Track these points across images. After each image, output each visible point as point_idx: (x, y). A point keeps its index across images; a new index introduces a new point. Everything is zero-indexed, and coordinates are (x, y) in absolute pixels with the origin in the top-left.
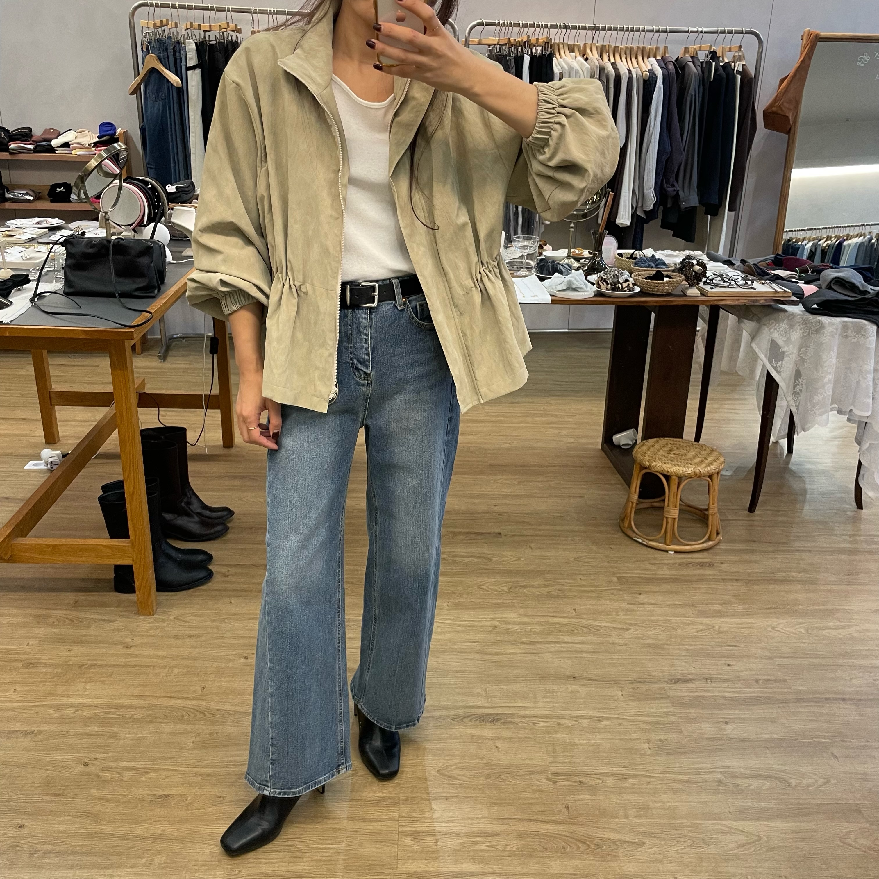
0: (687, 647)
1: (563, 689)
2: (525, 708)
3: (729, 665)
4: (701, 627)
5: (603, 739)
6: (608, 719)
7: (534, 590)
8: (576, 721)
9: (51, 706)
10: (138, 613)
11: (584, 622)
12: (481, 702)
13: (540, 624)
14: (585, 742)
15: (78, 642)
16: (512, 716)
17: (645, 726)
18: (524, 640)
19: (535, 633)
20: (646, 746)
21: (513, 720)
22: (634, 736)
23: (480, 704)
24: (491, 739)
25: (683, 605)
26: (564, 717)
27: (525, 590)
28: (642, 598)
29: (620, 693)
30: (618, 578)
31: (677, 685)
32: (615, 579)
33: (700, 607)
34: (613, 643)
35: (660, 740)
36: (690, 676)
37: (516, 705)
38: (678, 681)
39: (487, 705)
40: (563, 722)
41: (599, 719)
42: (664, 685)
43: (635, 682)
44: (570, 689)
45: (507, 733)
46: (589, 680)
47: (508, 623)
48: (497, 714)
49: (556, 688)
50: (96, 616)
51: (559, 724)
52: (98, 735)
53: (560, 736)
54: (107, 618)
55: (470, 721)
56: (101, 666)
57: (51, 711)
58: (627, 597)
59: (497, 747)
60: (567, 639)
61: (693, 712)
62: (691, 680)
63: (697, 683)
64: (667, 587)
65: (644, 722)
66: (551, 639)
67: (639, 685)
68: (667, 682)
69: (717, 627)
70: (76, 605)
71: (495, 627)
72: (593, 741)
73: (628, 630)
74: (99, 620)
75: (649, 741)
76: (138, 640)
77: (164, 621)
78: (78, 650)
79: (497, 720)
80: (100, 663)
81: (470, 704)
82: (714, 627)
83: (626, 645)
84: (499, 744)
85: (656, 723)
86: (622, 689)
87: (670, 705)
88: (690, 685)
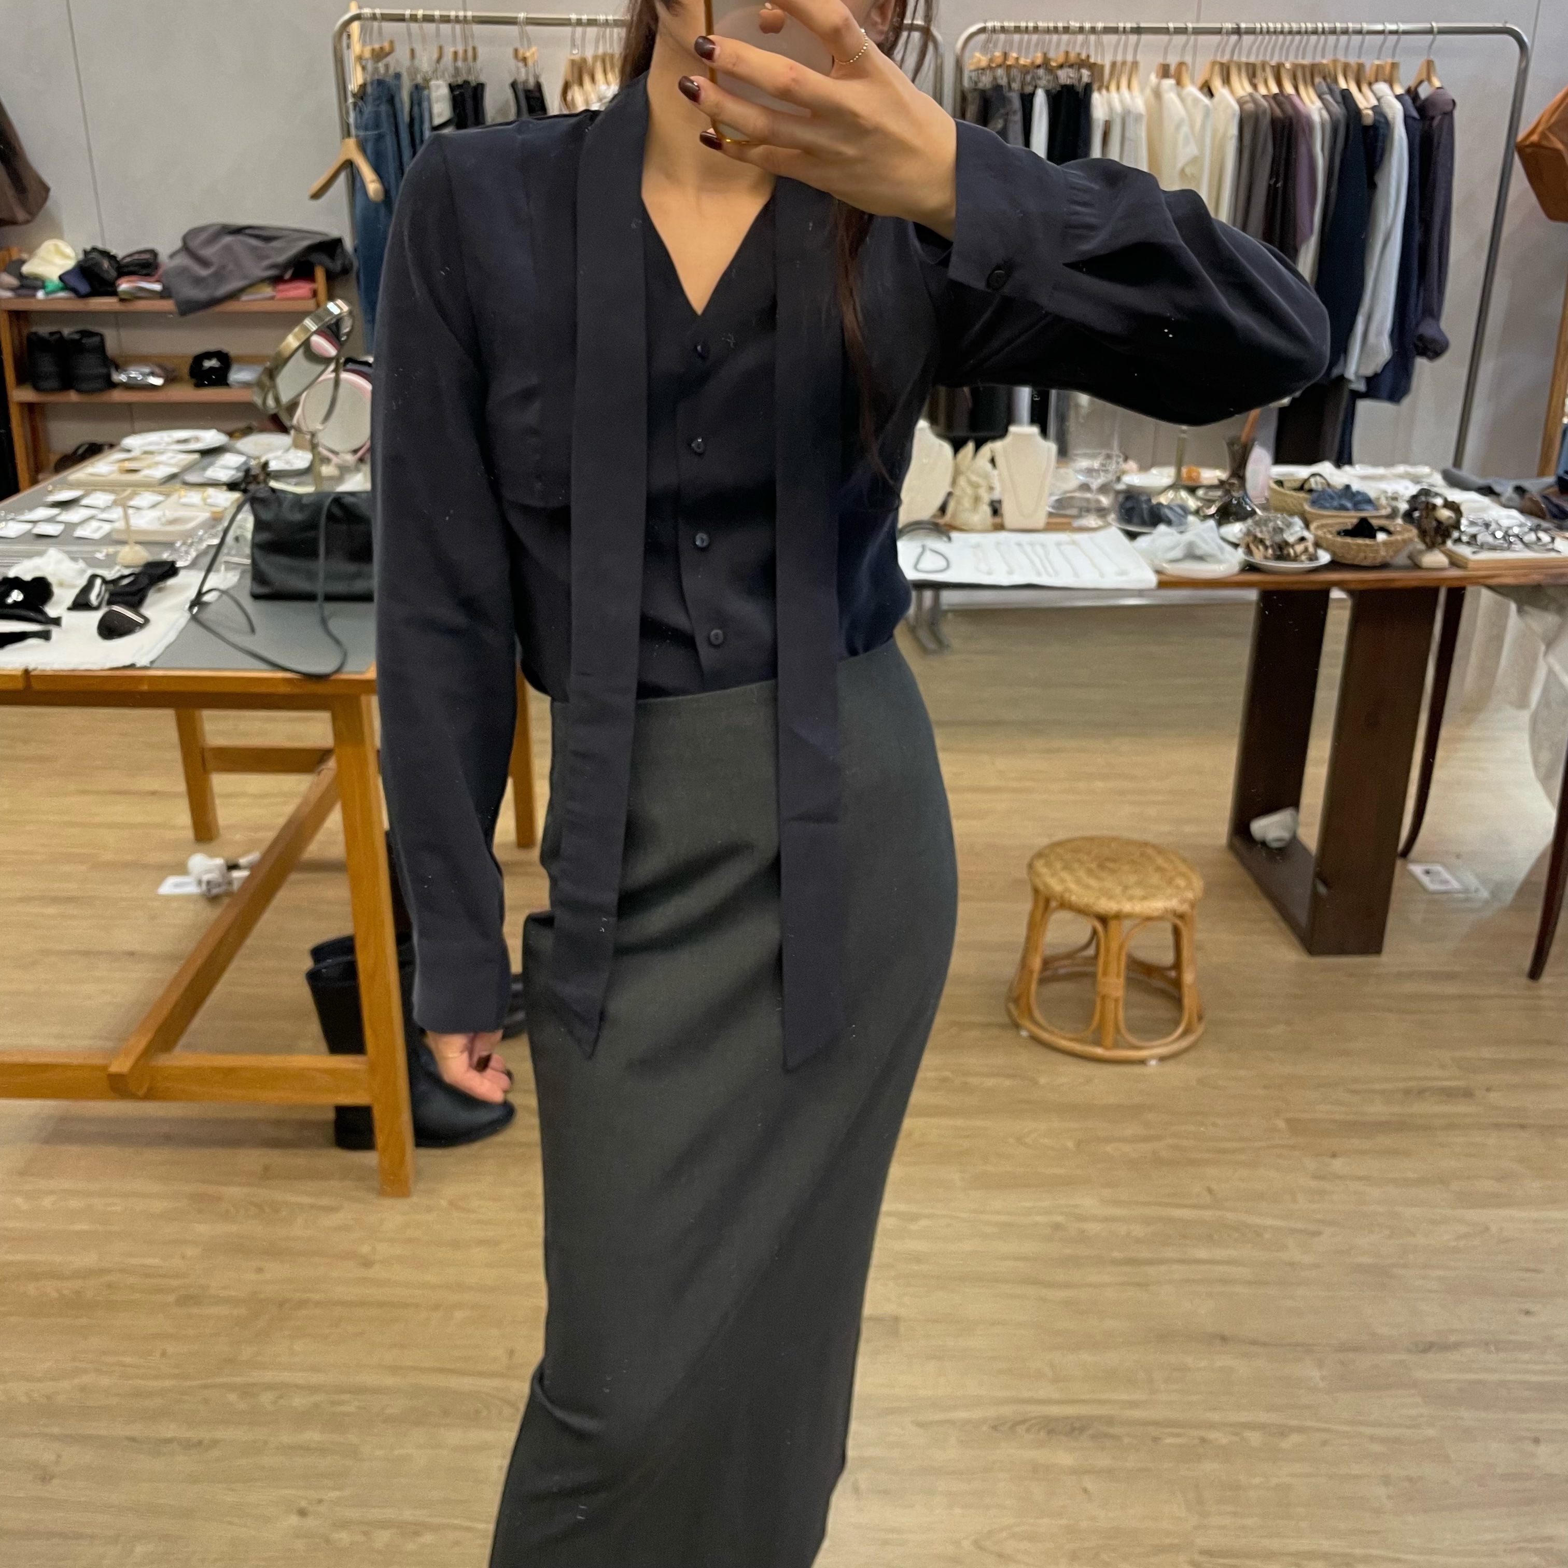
0: (1440, 1273)
1: (1203, 1364)
2: (1133, 1404)
3: (1528, 1313)
4: (1463, 1229)
5: (1293, 1475)
6: (1300, 1430)
7: (1126, 1148)
8: (1236, 1434)
9: (232, 1388)
10: (382, 1193)
11: (1230, 1216)
12: (1046, 1390)
13: (1147, 1221)
14: (1257, 1480)
15: (274, 1252)
16: (1110, 1421)
17: (1377, 1448)
18: (1116, 1254)
19: (1138, 1241)
20: (1382, 1491)
21: (1111, 1431)
22: (1356, 1469)
23: (1042, 1394)
24: (1075, 1471)
25: (1423, 1181)
26: (1212, 1426)
27: (1109, 1148)
28: (1337, 1165)
29: (1316, 1374)
30: (1288, 1121)
31: (1430, 1356)
32: (1281, 1124)
33: (1455, 1186)
34: (1291, 1264)
35: (1410, 1479)
36: (1453, 1338)
37: (1115, 1396)
38: (1429, 1347)
39: (1056, 1396)
40: (1213, 1435)
41: (1283, 1431)
42: (1403, 1356)
43: (1343, 1348)
44: (1219, 1364)
45: (1103, 1460)
46: (1254, 1343)
47: (1081, 1218)
48: (1079, 1418)
49: (1189, 1360)
50: (306, 1200)
51: (1203, 1440)
52: (322, 1451)
53: (1210, 1467)
54: (324, 1201)
55: (1028, 1430)
56: (318, 1304)
57: (232, 1397)
58: (1310, 1164)
59: (1085, 1491)
60: (1202, 1253)
61: (1468, 1416)
62: (1456, 1346)
63: (1469, 1351)
64: (1385, 1141)
65: (1372, 1438)
66: (1170, 1253)
67: (1351, 1355)
68: (1409, 1351)
69: (1494, 1229)
70: (267, 1175)
71: (1057, 1227)
72: (1274, 1481)
73: (1317, 1234)
74: (312, 1207)
75: (1386, 1480)
76: (383, 1249)
77: (429, 1210)
78: (275, 1270)
79: (1082, 1430)
80: (317, 1297)
81: (1026, 1394)
82: (1487, 1229)
83: (1317, 1266)
84: (1089, 1483)
85: (1397, 1440)
86: (1320, 1365)
87: (1419, 1400)
88: (1455, 1356)
